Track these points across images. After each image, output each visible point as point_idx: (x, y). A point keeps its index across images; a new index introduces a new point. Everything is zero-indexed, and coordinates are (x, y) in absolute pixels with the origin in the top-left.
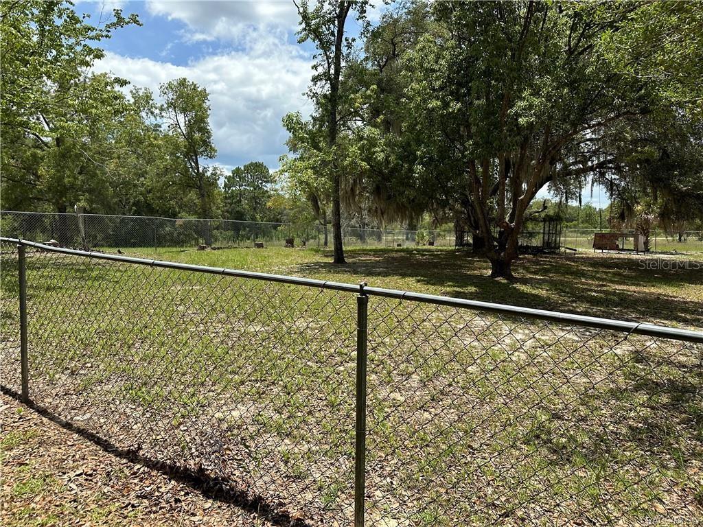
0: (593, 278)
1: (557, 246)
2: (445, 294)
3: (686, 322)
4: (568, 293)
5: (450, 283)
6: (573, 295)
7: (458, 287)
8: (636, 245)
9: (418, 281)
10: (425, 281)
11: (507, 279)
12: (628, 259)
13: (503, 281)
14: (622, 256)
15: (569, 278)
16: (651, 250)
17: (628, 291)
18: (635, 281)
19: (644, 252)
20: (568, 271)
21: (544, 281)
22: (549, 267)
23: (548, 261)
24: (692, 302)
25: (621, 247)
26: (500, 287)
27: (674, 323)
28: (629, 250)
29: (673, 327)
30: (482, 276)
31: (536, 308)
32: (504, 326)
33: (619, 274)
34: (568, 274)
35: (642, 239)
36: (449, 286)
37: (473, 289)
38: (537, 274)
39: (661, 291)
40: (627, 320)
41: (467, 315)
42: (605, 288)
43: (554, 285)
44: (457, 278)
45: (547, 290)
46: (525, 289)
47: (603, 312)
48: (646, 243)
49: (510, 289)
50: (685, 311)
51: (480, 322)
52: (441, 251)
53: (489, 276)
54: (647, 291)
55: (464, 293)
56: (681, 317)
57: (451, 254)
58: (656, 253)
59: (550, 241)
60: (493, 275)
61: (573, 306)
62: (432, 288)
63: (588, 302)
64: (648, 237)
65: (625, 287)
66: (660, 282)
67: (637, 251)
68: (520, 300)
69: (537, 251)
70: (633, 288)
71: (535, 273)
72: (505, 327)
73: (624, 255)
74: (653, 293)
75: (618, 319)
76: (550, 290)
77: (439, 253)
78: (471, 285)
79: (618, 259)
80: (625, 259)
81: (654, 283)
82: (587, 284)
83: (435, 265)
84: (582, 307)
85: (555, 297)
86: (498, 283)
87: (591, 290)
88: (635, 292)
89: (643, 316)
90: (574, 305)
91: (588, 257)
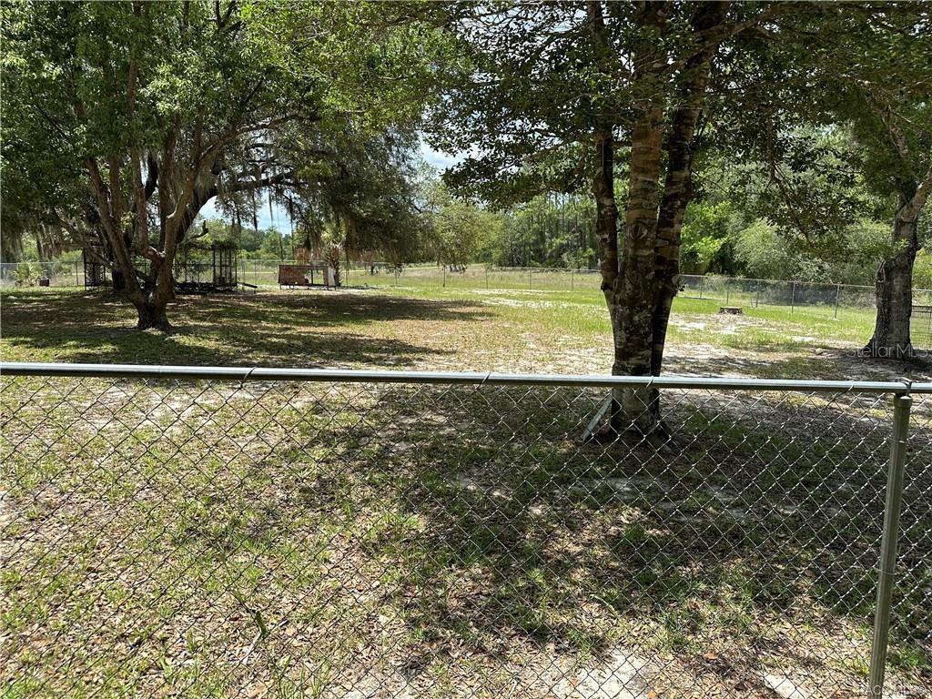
0: (275, 320)
1: (234, 282)
2: (63, 359)
3: (369, 361)
4: (243, 341)
5: (72, 343)
6: (249, 343)
7: (86, 346)
8: (326, 279)
9: (15, 344)
10: (26, 342)
11: (162, 330)
12: (318, 296)
13: (155, 333)
14: (311, 293)
15: (246, 323)
16: (342, 285)
17: (315, 333)
18: (322, 321)
19: (334, 287)
20: (247, 314)
21: (212, 328)
22: (221, 310)
23: (221, 303)
24: (377, 340)
25: (310, 282)
26: (151, 342)
27: (358, 364)
28: (318, 285)
29: (357, 368)
30: (125, 328)
31: (201, 365)
32: (154, 395)
33: (306, 314)
34: (245, 317)
35: (331, 272)
36: (70, 347)
37: (108, 348)
38: (205, 320)
39: (349, 330)
40: (311, 367)
41: (98, 386)
42: (289, 332)
43: (226, 333)
44: (84, 333)
45: (217, 340)
46: (187, 342)
47: (284, 360)
48: (337, 277)
49: (166, 342)
50: (370, 350)
51: (118, 394)
52: (61, 294)
53: (135, 328)
54: (335, 331)
55: (94, 355)
56: (365, 357)
57: (76, 299)
58: (347, 287)
59: (223, 276)
60: (142, 325)
61: (248, 358)
62: (39, 352)
63: (267, 350)
64: (338, 269)
65: (312, 329)
66: (347, 321)
67: (327, 285)
68: (179, 356)
69: (206, 289)
70: (320, 329)
71: (202, 319)
72: (156, 395)
73: (314, 292)
74: (341, 334)
75: (300, 367)
76: (221, 339)
77: (56, 297)
78: (106, 342)
79: (307, 296)
80: (314, 296)
81: (342, 322)
82: (268, 328)
83: (47, 318)
84: (259, 356)
85: (226, 348)
86: (149, 335)
87: (270, 336)
88: (322, 334)
89: (328, 359)
90: (250, 355)
91: (272, 296)
